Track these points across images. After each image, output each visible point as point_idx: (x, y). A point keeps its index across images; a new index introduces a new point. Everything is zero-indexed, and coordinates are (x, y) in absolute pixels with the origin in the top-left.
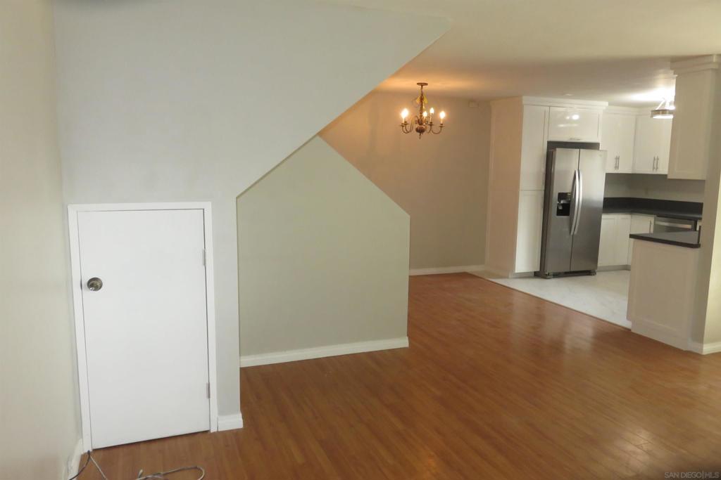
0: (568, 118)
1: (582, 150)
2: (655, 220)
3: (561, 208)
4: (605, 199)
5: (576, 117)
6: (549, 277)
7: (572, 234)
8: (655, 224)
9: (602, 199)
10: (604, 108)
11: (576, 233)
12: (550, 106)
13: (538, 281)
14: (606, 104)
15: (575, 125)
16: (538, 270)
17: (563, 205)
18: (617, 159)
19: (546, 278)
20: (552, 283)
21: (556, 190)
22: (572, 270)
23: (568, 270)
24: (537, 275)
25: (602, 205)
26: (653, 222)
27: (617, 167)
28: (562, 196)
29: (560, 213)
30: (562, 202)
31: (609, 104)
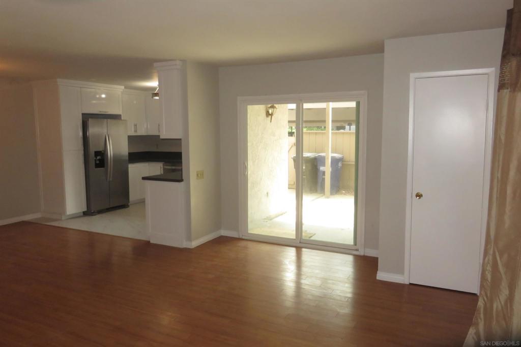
0: (98, 96)
1: (109, 120)
2: (163, 165)
3: (98, 162)
4: (129, 153)
5: (103, 96)
6: (95, 214)
7: (108, 180)
8: (163, 168)
9: (127, 154)
10: (122, 90)
11: (111, 179)
12: (80, 87)
13: (86, 219)
14: (123, 87)
15: (104, 102)
16: (85, 209)
17: (99, 160)
18: (135, 125)
19: (92, 215)
20: (97, 218)
21: (92, 150)
22: (111, 206)
23: (108, 207)
24: (85, 214)
25: (127, 158)
26: (162, 167)
27: (136, 131)
28: (97, 153)
29: (97, 166)
30: (98, 158)
31: (125, 88)
